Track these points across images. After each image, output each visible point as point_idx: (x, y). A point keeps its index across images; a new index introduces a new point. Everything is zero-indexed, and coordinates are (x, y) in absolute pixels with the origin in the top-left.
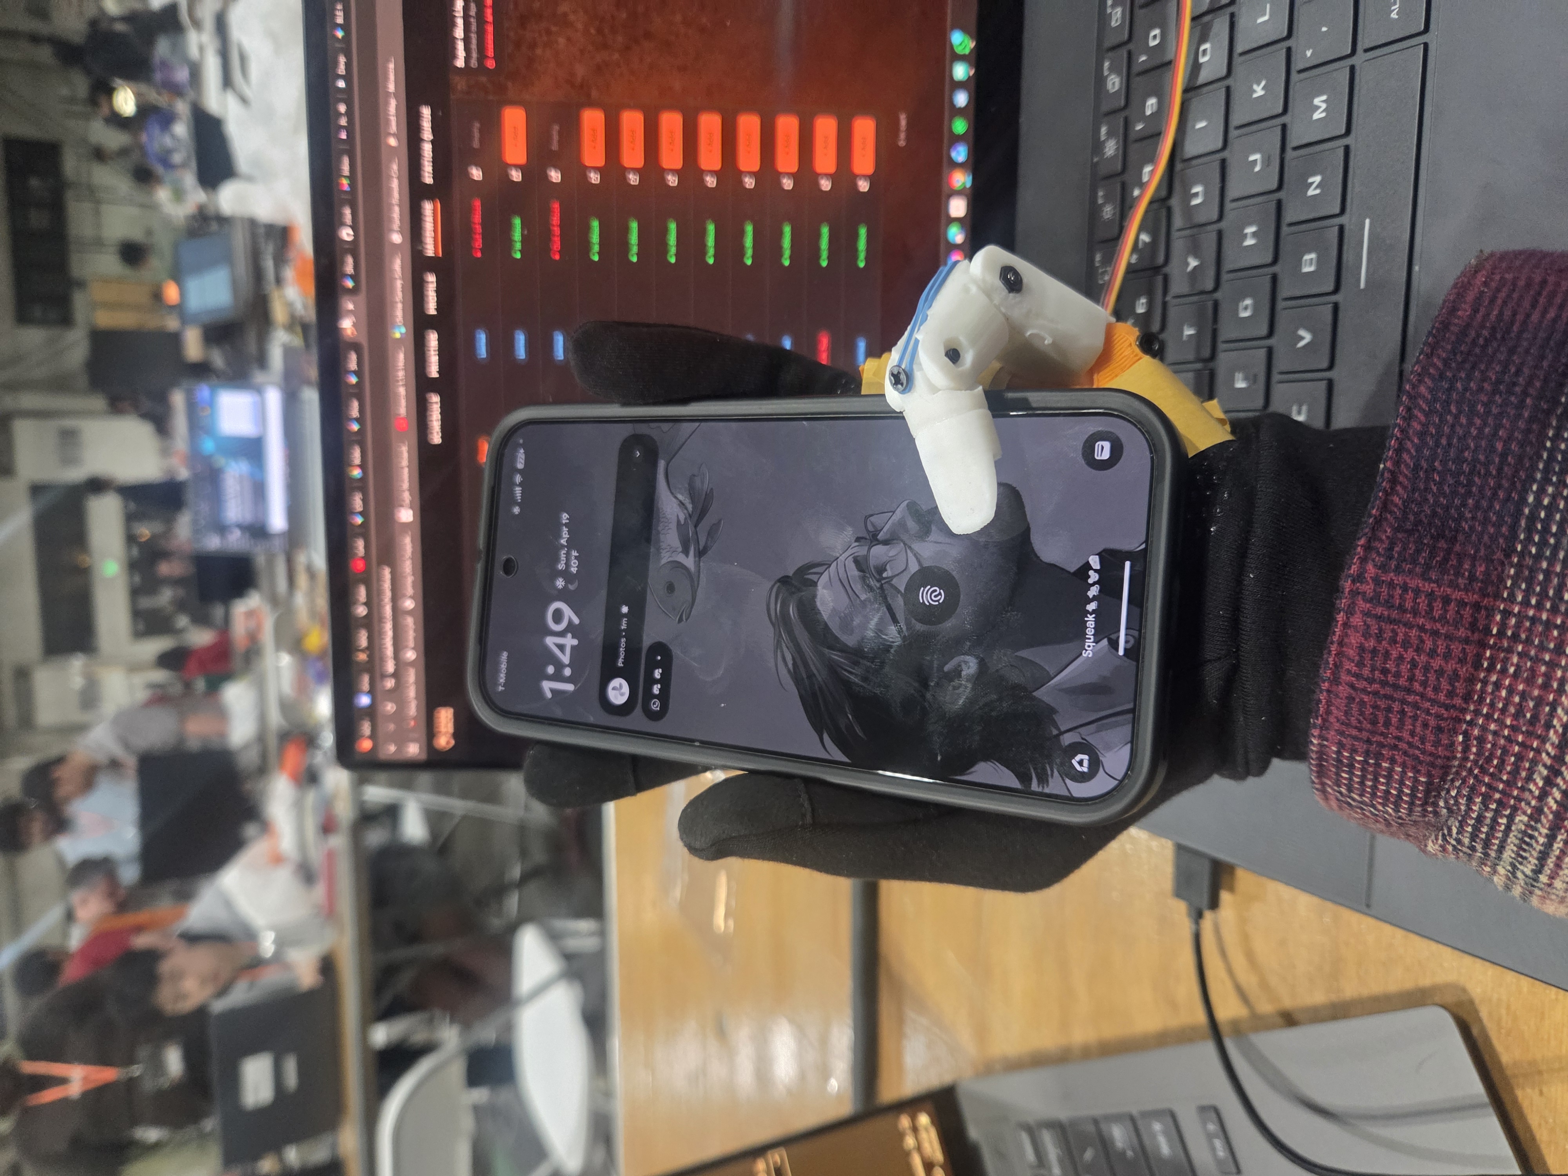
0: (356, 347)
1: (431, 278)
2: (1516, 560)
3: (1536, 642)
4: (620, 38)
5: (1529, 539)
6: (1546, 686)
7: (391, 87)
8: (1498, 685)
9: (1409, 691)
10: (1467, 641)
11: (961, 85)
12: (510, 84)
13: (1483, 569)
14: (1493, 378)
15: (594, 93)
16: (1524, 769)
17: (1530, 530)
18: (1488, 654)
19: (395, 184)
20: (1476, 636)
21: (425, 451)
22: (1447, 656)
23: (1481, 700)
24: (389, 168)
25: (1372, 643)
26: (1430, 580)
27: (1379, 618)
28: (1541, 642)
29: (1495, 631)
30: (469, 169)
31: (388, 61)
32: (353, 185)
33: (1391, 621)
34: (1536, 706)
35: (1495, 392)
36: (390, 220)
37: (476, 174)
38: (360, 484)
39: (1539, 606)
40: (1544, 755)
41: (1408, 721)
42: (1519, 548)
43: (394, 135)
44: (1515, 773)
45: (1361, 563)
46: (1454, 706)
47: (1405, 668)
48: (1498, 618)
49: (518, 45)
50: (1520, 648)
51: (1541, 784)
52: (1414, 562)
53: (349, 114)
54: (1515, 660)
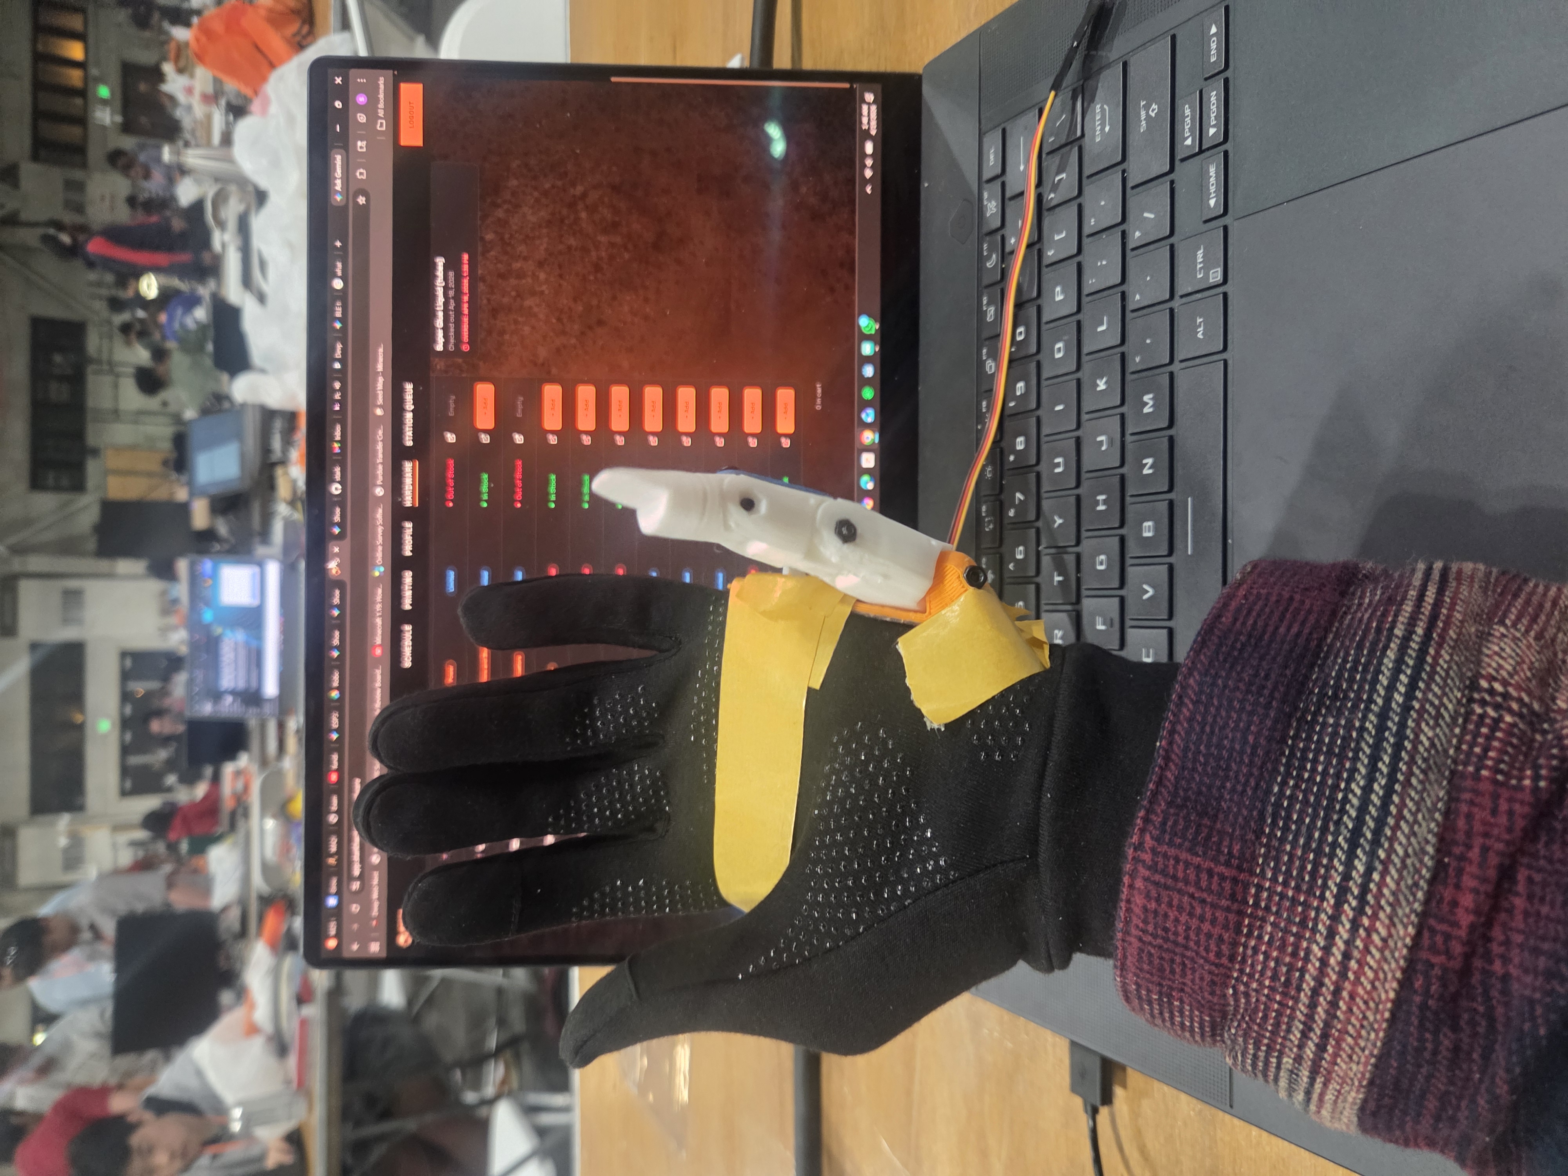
0: (339, 584)
1: (408, 525)
2: (1265, 841)
3: (1285, 915)
4: (576, 327)
5: (1274, 824)
6: (1294, 954)
7: (380, 367)
8: (1256, 950)
9: (1186, 948)
10: (1228, 909)
11: (868, 360)
12: (481, 363)
13: (1238, 847)
14: (1247, 679)
15: (554, 371)
16: (1284, 1023)
17: (1275, 816)
18: (1247, 922)
19: (380, 447)
20: (1235, 906)
21: (397, 674)
22: (1213, 922)
23: (1244, 961)
24: (375, 434)
25: (1153, 905)
26: (1196, 854)
27: (1157, 884)
28: (1289, 916)
29: (1251, 902)
30: (445, 433)
31: (379, 346)
32: (343, 448)
33: (1166, 887)
34: (1288, 971)
35: (1248, 691)
36: (375, 477)
37: (451, 438)
38: (338, 704)
39: (1285, 884)
40: (1298, 1013)
41: (1189, 972)
42: (1267, 831)
43: (380, 406)
44: (1277, 1025)
45: (1141, 833)
46: (1222, 965)
47: (1181, 929)
48: (1253, 891)
49: (490, 332)
50: (1272, 919)
51: (1299, 1036)
52: (1184, 837)
53: (343, 389)
54: (1269, 929)
